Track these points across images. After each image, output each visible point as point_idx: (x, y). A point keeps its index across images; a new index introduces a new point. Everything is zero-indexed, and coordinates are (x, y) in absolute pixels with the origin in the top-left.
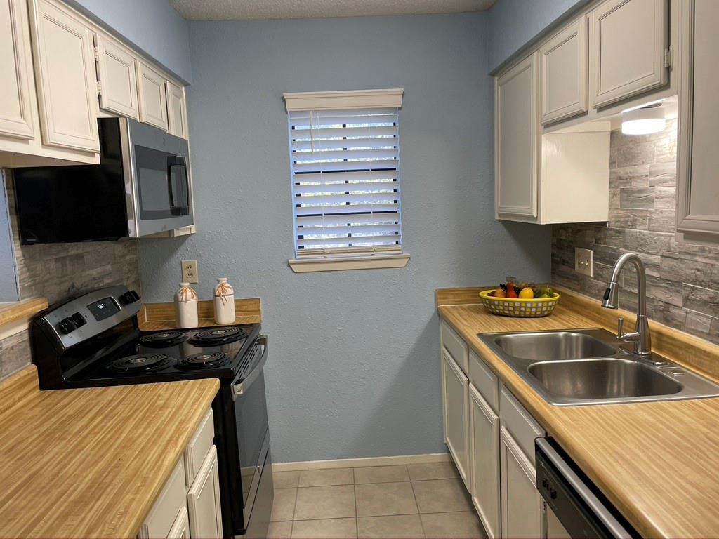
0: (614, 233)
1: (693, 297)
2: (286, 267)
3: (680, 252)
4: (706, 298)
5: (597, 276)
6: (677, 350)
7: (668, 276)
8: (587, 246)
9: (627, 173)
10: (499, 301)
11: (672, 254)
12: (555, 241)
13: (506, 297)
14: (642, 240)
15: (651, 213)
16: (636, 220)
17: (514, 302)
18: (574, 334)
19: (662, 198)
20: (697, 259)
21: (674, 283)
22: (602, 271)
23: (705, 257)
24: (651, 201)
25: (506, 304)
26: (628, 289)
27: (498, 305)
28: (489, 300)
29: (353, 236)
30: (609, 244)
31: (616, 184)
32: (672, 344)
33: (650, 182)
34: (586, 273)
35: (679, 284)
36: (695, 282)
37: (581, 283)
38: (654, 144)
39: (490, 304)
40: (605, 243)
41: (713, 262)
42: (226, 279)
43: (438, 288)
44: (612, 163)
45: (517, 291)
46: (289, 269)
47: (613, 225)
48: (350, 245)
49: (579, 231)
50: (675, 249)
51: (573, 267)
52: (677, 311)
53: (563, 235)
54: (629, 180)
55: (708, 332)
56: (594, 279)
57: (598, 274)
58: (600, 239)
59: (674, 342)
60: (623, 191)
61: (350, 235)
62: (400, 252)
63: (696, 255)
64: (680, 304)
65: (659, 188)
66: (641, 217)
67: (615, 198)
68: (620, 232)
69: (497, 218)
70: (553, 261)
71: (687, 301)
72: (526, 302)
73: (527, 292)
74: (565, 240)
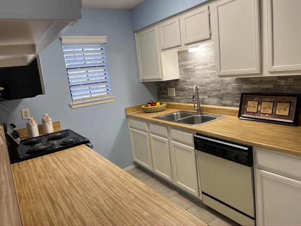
0: (182, 82)
1: (211, 95)
2: (69, 107)
3: (205, 84)
4: (215, 95)
5: (177, 96)
6: (208, 110)
7: (202, 91)
8: (173, 87)
9: (185, 64)
10: (150, 108)
11: (203, 85)
12: (158, 88)
13: (152, 106)
14: (193, 82)
15: (195, 74)
16: (190, 77)
17: (155, 107)
18: (178, 113)
19: (198, 70)
20: (211, 85)
21: (205, 93)
22: (179, 94)
23: (213, 84)
24: (195, 71)
25: (153, 108)
26: (189, 97)
27: (150, 109)
28: (147, 108)
29: (91, 92)
30: (181, 85)
31: (182, 67)
32: (206, 109)
33: (194, 66)
34: (173, 95)
35: (206, 93)
36: (211, 91)
37: (171, 99)
38: (194, 55)
39: (147, 109)
40: (179, 85)
41: (216, 85)
42: (47, 114)
43: (126, 107)
44: (179, 61)
45: (155, 104)
46: (70, 107)
47: (182, 79)
48: (91, 96)
49: (168, 83)
50: (204, 83)
51: (167, 94)
52: (206, 100)
53: (162, 85)
54: (186, 65)
55: (216, 103)
56: (176, 97)
57: (177, 95)
58: (177, 84)
59: (207, 108)
60: (184, 69)
61: (90, 92)
62: (112, 96)
63: (211, 84)
64: (207, 98)
65: (197, 67)
66: (192, 76)
67: (181, 71)
68: (184, 81)
69: (141, 81)
70: (158, 94)
71: (209, 97)
72: (159, 107)
73: (158, 103)
74: (163, 87)
